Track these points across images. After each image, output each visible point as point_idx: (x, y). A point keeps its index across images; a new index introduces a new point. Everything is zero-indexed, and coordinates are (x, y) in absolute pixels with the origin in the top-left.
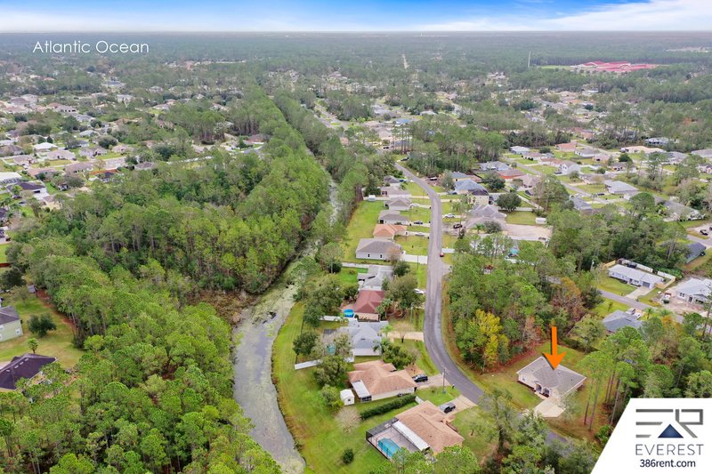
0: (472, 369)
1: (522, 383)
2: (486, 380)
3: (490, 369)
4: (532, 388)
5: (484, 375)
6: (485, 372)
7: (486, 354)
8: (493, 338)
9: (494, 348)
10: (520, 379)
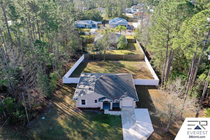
10: (79, 105)
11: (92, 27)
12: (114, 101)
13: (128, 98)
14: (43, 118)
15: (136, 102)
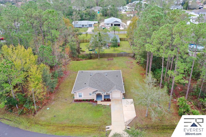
0: (22, 113)
1: (80, 101)
2: (43, 118)
3: (42, 104)
4: (92, 101)
5: (38, 113)
6: (39, 109)
7: (31, 90)
8: (33, 69)
9: (38, 79)
10: (77, 97)
11: (89, 27)
12: (105, 94)
13: (116, 91)
14: (48, 109)
15: (123, 94)
